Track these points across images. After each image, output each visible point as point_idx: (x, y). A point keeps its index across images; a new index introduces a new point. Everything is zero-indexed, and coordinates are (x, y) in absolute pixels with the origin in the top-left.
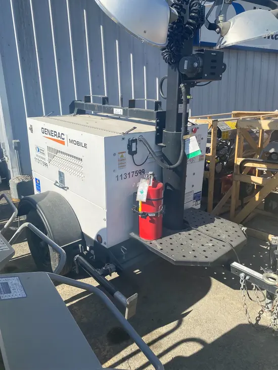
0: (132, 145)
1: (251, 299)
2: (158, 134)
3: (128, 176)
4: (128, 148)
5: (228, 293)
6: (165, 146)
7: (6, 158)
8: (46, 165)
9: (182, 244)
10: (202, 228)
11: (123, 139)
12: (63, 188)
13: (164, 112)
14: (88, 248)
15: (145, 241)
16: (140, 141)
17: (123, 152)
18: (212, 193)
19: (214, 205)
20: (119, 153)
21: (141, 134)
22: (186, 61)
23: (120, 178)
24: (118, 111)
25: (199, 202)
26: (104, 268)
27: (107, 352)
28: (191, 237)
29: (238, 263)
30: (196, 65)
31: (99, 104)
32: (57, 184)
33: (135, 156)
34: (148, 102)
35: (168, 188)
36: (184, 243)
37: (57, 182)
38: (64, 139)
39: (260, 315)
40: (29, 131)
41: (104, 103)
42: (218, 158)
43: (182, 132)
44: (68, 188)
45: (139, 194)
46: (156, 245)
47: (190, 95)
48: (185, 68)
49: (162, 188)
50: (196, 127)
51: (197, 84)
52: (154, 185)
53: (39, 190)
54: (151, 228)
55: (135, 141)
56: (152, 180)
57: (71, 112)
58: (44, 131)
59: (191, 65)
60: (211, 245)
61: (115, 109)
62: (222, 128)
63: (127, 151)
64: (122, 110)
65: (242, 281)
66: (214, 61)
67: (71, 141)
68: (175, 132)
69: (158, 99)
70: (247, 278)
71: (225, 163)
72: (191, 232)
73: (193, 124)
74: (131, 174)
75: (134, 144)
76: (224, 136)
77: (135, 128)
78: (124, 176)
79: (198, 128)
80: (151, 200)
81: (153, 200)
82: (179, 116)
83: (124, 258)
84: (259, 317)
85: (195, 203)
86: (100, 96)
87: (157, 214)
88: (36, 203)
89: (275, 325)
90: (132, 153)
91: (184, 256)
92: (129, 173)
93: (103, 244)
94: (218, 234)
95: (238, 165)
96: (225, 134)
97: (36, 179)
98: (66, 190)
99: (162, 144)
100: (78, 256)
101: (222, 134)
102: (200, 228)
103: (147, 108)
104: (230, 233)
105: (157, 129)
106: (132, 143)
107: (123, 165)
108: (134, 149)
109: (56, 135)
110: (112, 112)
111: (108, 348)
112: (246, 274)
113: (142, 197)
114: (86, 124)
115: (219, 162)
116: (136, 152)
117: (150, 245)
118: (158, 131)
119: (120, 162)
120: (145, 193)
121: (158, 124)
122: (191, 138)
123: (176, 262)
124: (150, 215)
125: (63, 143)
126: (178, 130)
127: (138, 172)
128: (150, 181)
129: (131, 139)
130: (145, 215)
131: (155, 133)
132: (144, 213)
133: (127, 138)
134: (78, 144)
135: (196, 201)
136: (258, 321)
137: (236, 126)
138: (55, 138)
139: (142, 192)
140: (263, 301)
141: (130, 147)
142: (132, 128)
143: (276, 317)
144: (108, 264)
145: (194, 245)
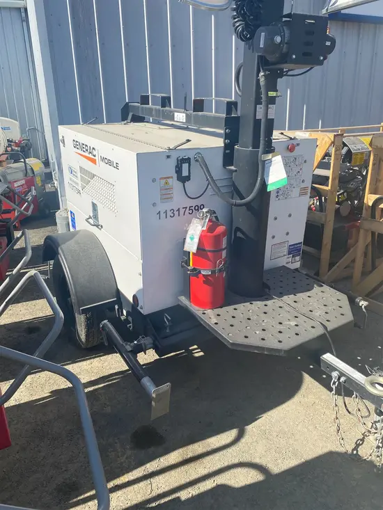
0: (181, 166)
1: (349, 413)
2: (227, 151)
3: (176, 213)
4: (177, 172)
5: (323, 397)
6: (236, 171)
7: (56, 182)
8: (79, 192)
9: (249, 319)
10: (289, 299)
11: (168, 157)
12: (97, 226)
13: (238, 118)
14: (125, 312)
15: (196, 310)
16: (197, 161)
17: (168, 178)
18: (329, 246)
19: (331, 265)
20: (161, 179)
21: (199, 151)
22: (263, 34)
23: (163, 215)
24: (180, 117)
25: (298, 258)
26: (136, 342)
27: (127, 458)
28: (266, 309)
29: (333, 355)
30: (278, 39)
31: (158, 107)
32: (90, 220)
33: (187, 184)
34: (216, 101)
35: (239, 234)
36: (254, 318)
37: (90, 218)
38: (95, 156)
39: (364, 438)
40: (61, 144)
41: (163, 105)
42: (345, 194)
43: (261, 150)
44: (102, 226)
45: (188, 240)
46: (210, 317)
47: (276, 91)
48: (262, 46)
49: (224, 234)
50: (295, 142)
51: (290, 73)
52: (211, 229)
53: (74, 226)
54: (206, 292)
55: (188, 160)
56: (207, 220)
57: (124, 118)
58: (77, 144)
59: (270, 39)
60: (293, 323)
61: (176, 114)
62: (353, 148)
63: (175, 176)
64: (184, 115)
65: (334, 383)
66: (310, 33)
67: (103, 159)
68: (250, 149)
69: (233, 99)
70: (343, 379)
71: (356, 202)
72: (269, 303)
73: (291, 139)
74: (182, 211)
75: (185, 166)
76: (357, 161)
77: (188, 141)
78: (169, 213)
79: (298, 145)
80: (205, 250)
81: (210, 251)
82: (257, 123)
83: (168, 331)
84: (363, 440)
85: (290, 259)
86: (158, 95)
87: (213, 272)
88: (59, 245)
89: (378, 456)
90: (184, 180)
91: (246, 337)
92: (179, 210)
93: (139, 308)
94: (311, 308)
95: (369, 206)
96: (359, 156)
97: (71, 212)
98: (100, 229)
99: (233, 168)
100: (106, 321)
101: (353, 157)
102: (285, 298)
103: (216, 112)
104: (329, 309)
105: (225, 144)
106: (183, 165)
107: (169, 196)
108: (185, 173)
109: (87, 150)
110: (172, 118)
111: (129, 452)
112: (342, 374)
113: (191, 246)
114: (131, 136)
115: (347, 200)
116: (188, 178)
117: (202, 316)
118: (226, 146)
119: (164, 192)
120: (196, 240)
121: (227, 136)
122: (273, 159)
123: (233, 344)
124: (204, 272)
125: (94, 161)
126: (256, 145)
127: (193, 208)
128: (205, 222)
129: (181, 158)
130: (196, 272)
131: (222, 150)
132: (194, 270)
133: (175, 156)
134: (109, 162)
135: (293, 257)
136: (358, 446)
137: (371, 144)
138: (87, 154)
139: (192, 239)
140: (366, 417)
141: (179, 170)
142: (185, 141)
143: (381, 445)
144: (143, 337)
145: (268, 322)
